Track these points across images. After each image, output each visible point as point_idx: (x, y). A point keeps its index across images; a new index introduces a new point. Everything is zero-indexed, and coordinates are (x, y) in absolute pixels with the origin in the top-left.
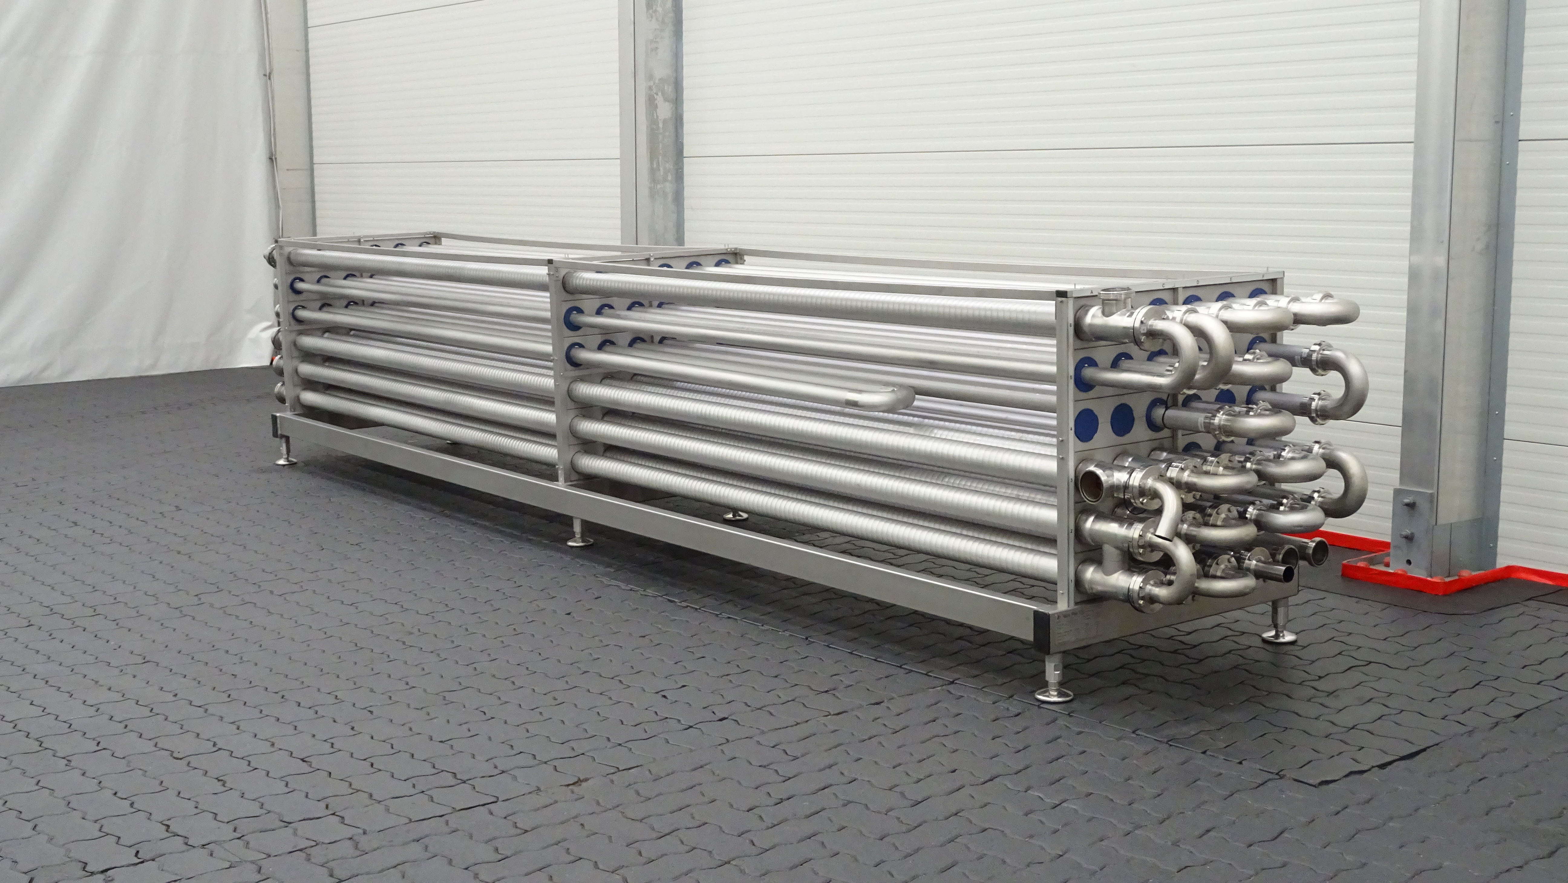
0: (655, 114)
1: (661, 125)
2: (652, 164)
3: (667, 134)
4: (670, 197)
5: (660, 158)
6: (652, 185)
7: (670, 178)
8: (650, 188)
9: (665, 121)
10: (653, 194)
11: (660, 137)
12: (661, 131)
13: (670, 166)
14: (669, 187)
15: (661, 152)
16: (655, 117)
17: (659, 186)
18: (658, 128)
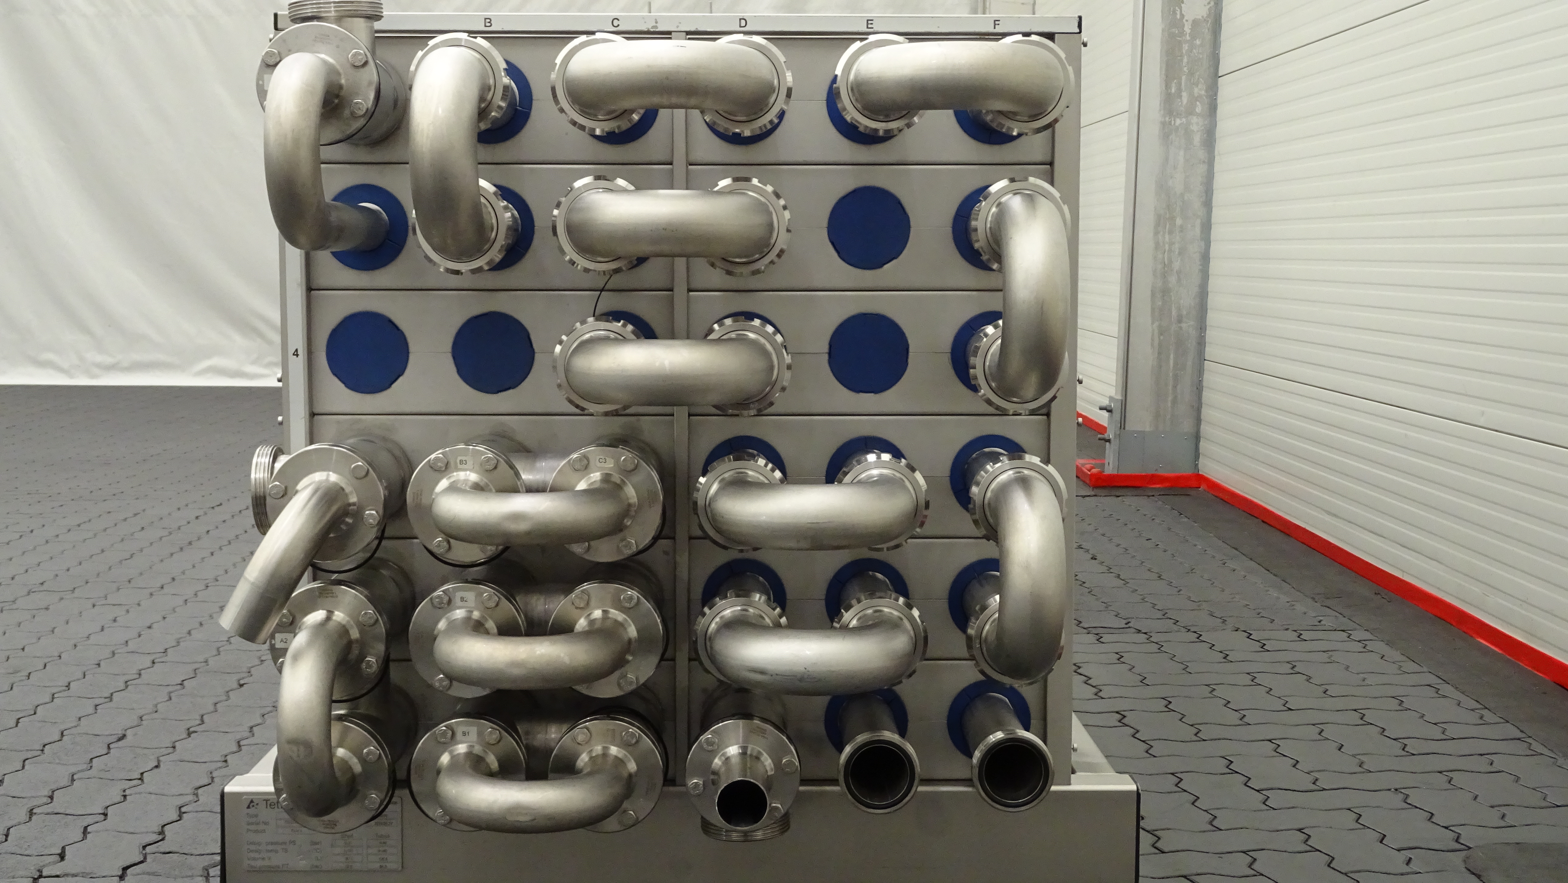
0: (1178, 13)
1: (1187, 29)
2: (1167, 86)
3: (1198, 42)
4: (1197, 139)
5: (1184, 78)
6: (1167, 119)
7: (1199, 109)
8: (1163, 124)
9: (1195, 23)
10: (1166, 132)
11: (1186, 47)
12: (1188, 38)
13: (1200, 90)
14: (1197, 124)
15: (1185, 69)
16: (1178, 16)
17: (1178, 122)
18: (1182, 33)
